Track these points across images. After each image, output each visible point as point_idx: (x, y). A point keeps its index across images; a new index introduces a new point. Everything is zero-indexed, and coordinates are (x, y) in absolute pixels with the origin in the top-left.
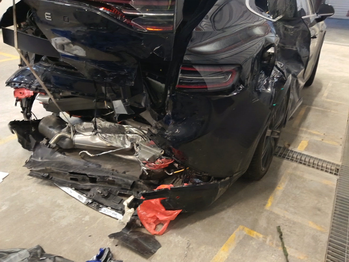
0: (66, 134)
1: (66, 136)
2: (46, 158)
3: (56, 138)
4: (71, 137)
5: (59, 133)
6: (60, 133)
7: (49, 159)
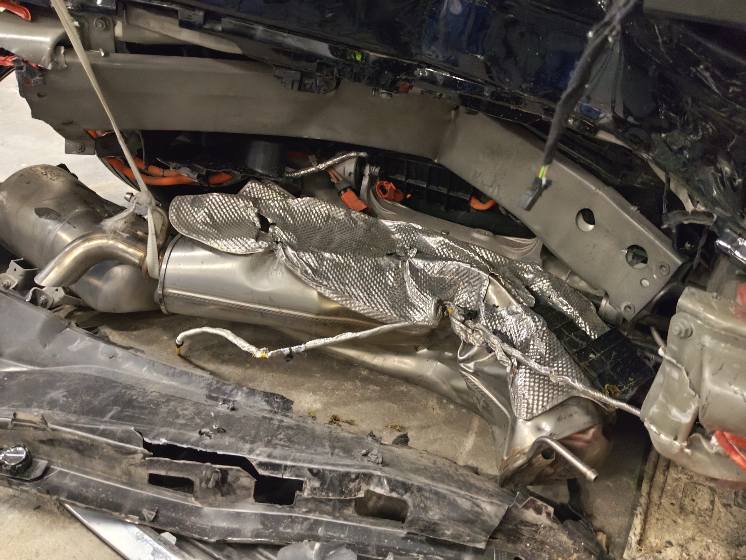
0: (121, 246)
1: (120, 253)
2: (18, 358)
3: (68, 260)
4: (143, 259)
5: (85, 238)
6: (89, 240)
7: (31, 363)
